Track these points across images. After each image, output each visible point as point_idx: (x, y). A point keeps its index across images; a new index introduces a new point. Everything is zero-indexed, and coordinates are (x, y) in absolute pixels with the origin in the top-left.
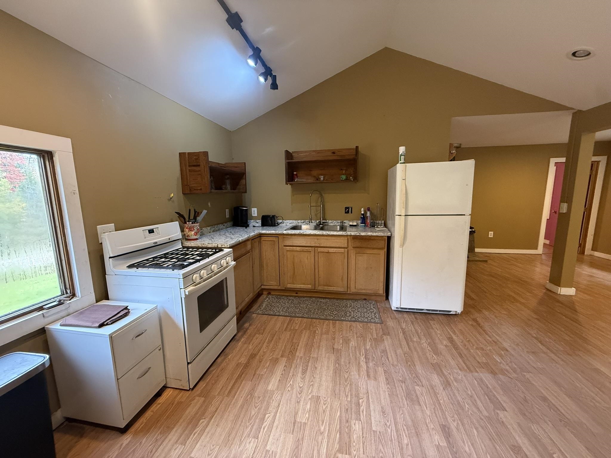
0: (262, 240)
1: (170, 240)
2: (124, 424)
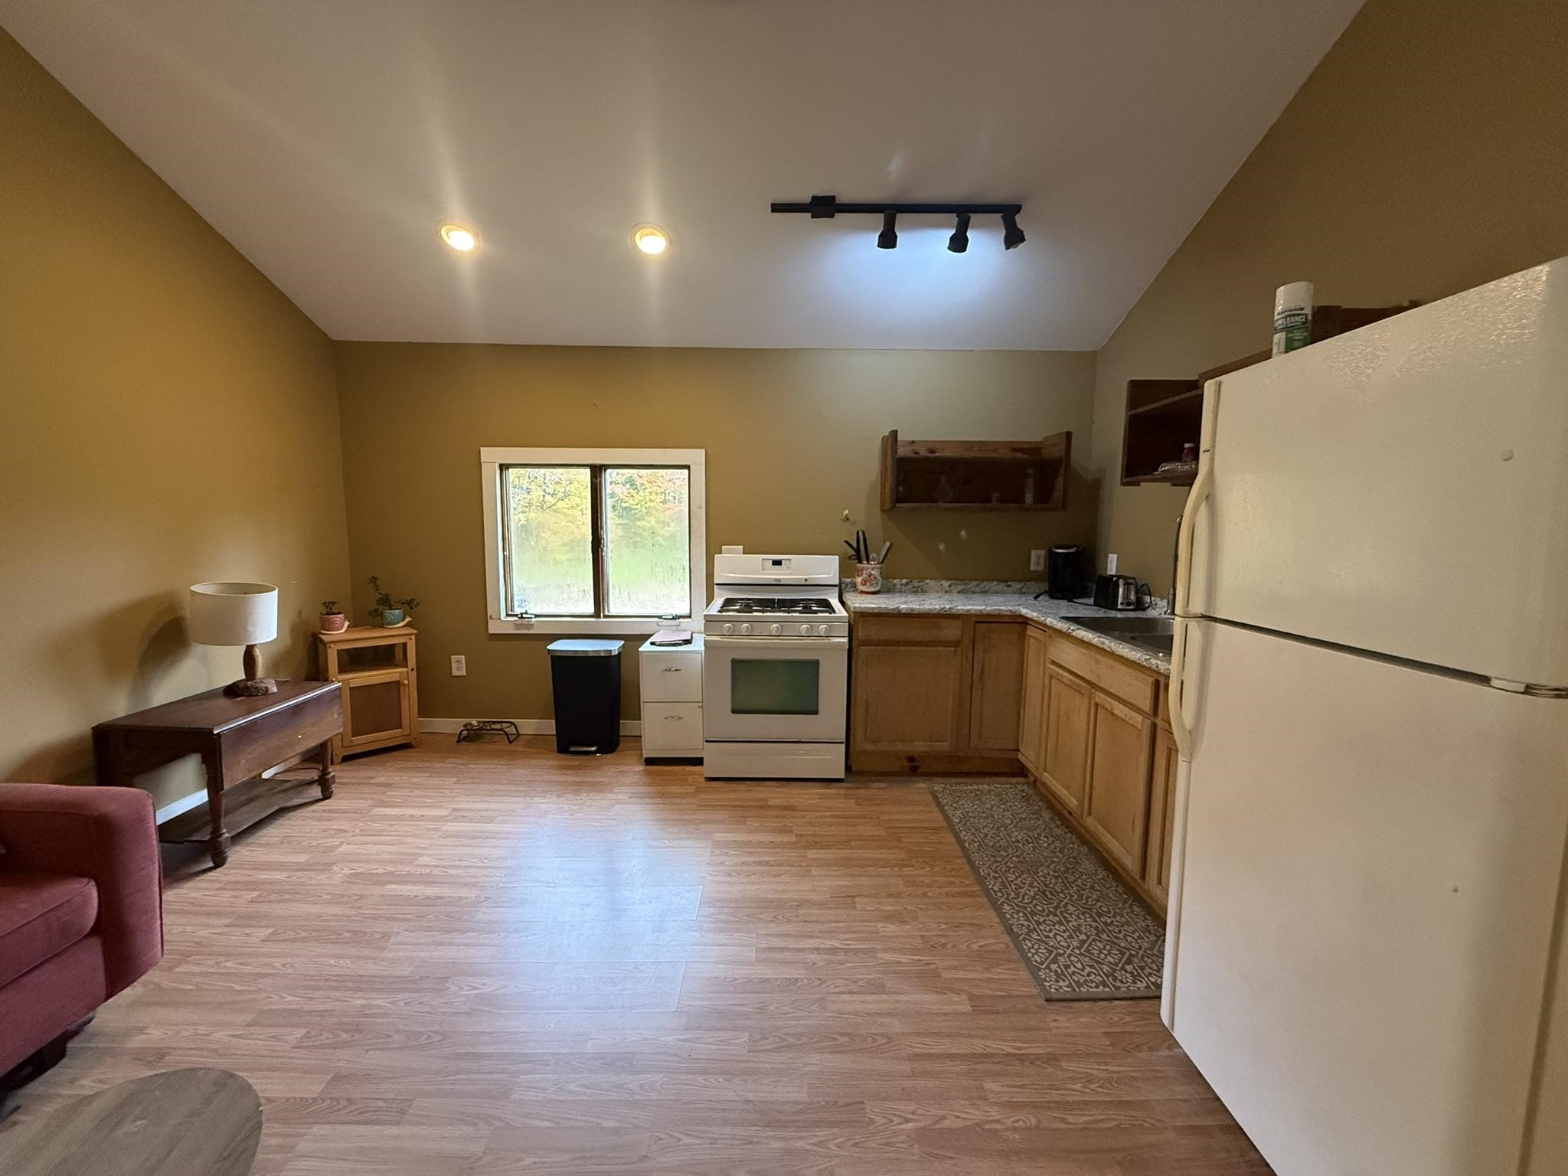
0: (1028, 633)
1: (807, 583)
2: (646, 755)
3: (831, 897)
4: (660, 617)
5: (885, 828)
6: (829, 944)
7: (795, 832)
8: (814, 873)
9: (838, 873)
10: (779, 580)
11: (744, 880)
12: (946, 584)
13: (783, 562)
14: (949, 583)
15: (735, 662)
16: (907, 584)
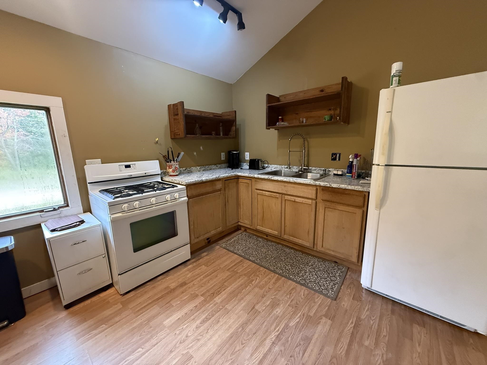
0: (240, 181)
1: (146, 175)
2: (65, 303)
3: (248, 314)
4: (42, 211)
5: (228, 270)
6: (273, 336)
7: (200, 294)
8: (229, 308)
9: (237, 301)
10: (131, 175)
11: (208, 336)
12: (199, 168)
13: (131, 165)
14: (199, 167)
15: (132, 224)
16: (185, 169)
